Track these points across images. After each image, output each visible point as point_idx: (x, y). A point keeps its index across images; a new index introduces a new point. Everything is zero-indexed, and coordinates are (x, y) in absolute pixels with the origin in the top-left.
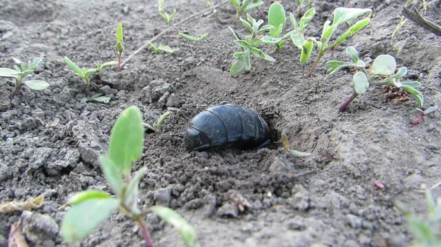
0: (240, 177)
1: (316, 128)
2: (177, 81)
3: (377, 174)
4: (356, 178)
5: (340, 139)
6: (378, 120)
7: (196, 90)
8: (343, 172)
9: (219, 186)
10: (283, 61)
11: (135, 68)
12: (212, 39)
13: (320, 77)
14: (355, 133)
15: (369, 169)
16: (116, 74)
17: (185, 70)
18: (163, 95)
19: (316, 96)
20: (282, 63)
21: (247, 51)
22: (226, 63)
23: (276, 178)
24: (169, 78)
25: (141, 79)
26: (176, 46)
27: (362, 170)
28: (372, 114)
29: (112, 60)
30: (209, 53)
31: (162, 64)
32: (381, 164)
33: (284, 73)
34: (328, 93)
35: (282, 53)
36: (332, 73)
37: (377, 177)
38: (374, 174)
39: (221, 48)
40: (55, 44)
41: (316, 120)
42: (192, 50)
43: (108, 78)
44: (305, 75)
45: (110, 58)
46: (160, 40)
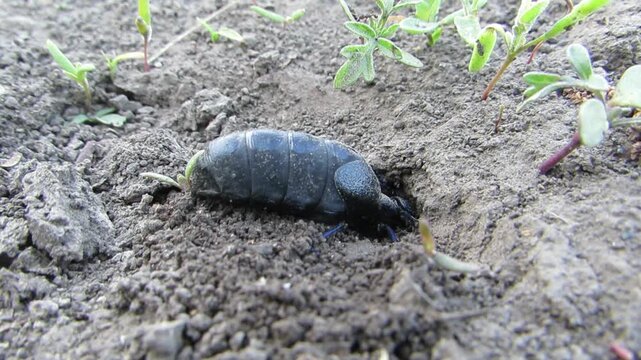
0: (325, 311)
1: (491, 205)
2: (244, 94)
3: (618, 326)
4: (569, 327)
5: (541, 233)
6: (622, 201)
7: (276, 112)
8: (545, 311)
9: (279, 331)
10: (437, 66)
11: (173, 67)
12: (313, 21)
13: (505, 101)
14: (571, 224)
15: (601, 310)
16: (141, 75)
17: (259, 74)
18: (215, 117)
19: (497, 139)
20: (435, 70)
21: (369, 45)
22: (334, 65)
23: (401, 322)
24: (230, 88)
25: (182, 86)
26: (249, 31)
27: (585, 310)
28: (608, 185)
29: (137, 50)
30: (307, 45)
31: (220, 60)
32: (627, 302)
33: (438, 88)
34: (519, 134)
35: (436, 52)
36: (534, 97)
37: (619, 333)
38: (612, 323)
39: (329, 38)
40: (50, 19)
41: (494, 188)
42: (276, 39)
43: (125, 82)
44: (476, 95)
45: (134, 46)
46: (225, 19)
